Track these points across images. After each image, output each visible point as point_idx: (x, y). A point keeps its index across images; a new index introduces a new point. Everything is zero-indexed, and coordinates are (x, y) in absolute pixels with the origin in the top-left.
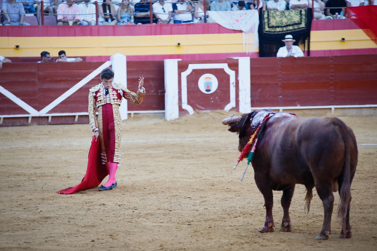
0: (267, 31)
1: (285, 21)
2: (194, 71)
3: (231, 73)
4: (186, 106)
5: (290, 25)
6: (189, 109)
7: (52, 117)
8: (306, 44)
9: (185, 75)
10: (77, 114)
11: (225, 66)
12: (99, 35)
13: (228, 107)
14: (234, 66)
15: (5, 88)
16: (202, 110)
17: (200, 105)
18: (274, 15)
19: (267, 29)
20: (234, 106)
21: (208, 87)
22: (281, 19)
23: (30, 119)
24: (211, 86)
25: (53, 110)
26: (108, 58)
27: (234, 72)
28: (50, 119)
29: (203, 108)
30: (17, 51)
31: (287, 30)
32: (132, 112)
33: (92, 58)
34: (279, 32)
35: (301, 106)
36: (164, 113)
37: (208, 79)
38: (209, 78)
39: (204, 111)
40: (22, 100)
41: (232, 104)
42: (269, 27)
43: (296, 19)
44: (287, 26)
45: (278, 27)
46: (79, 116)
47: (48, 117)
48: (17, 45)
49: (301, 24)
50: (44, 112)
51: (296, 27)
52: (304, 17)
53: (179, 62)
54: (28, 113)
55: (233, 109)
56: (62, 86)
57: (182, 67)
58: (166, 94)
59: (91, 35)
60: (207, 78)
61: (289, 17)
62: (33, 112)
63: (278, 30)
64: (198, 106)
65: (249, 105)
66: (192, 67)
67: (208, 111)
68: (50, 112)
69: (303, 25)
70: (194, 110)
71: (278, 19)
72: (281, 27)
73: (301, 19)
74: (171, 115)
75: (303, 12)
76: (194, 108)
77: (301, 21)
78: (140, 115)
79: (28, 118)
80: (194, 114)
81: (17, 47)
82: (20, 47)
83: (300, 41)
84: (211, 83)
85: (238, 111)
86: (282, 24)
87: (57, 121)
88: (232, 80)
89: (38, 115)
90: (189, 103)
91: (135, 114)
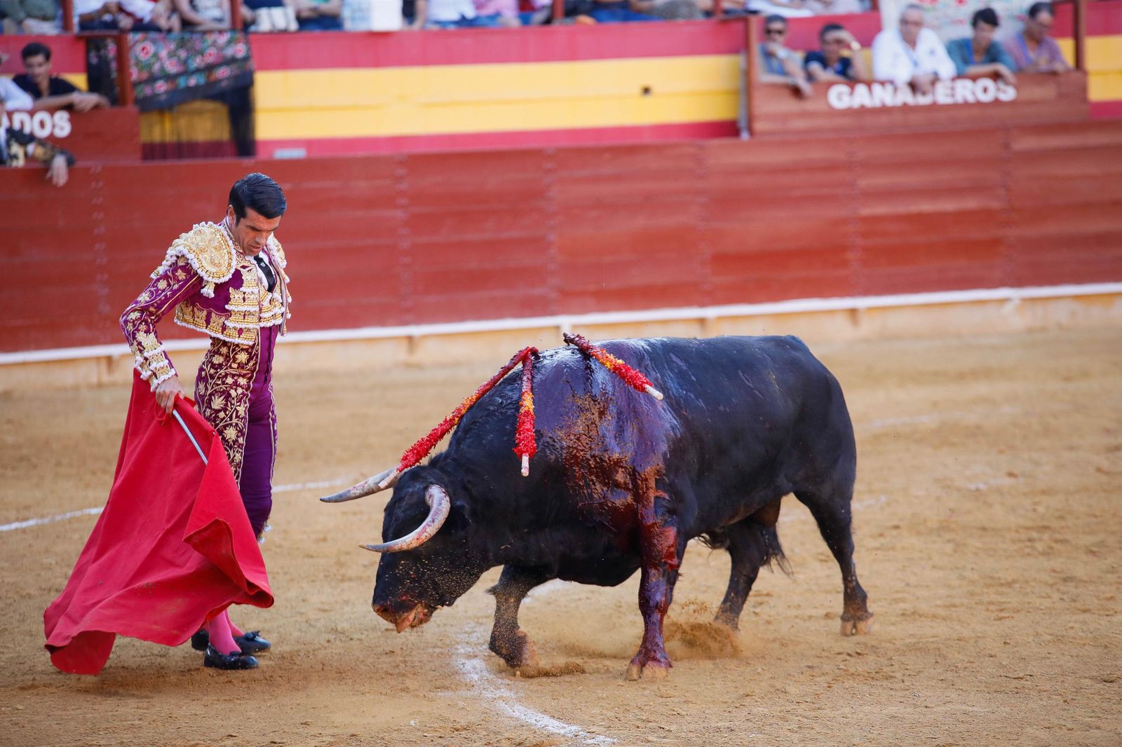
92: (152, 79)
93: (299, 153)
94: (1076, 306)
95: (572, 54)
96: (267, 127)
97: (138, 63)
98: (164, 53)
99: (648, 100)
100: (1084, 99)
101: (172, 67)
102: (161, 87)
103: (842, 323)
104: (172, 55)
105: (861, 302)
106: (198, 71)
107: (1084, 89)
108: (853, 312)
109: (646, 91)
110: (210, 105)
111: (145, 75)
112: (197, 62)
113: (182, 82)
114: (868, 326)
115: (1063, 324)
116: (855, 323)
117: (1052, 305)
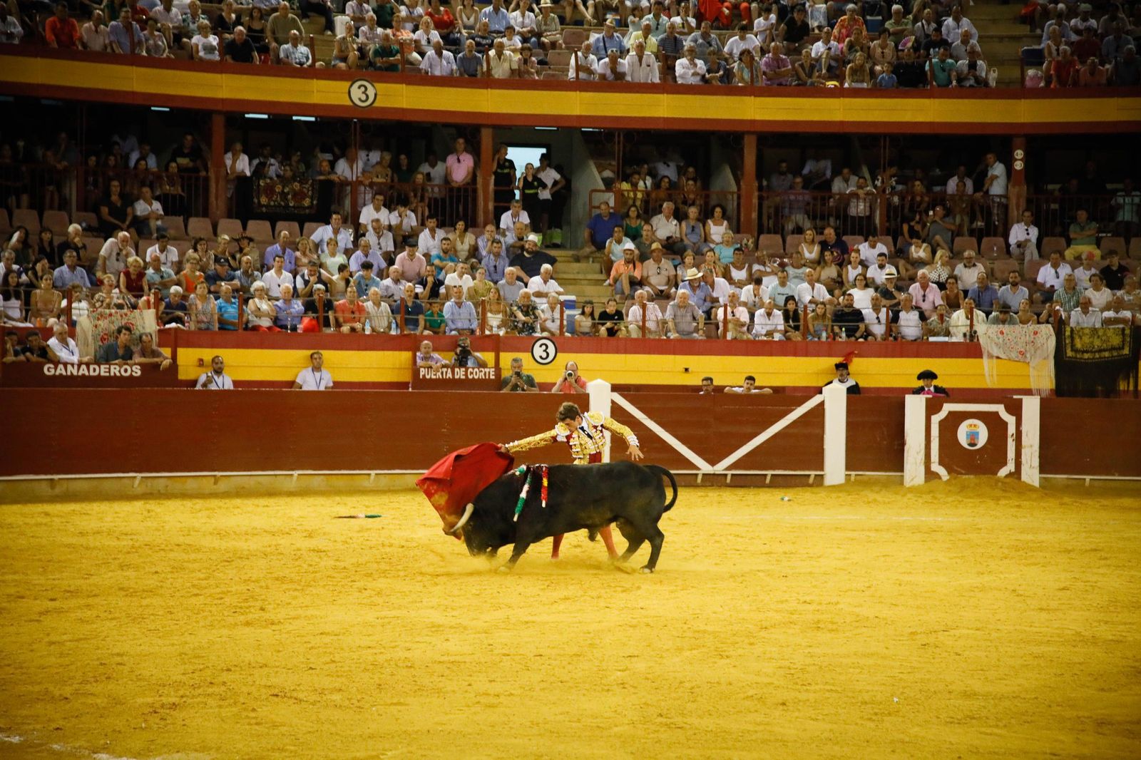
0: (1070, 357)
1: (1097, 343)
2: (950, 413)
3: (1010, 420)
4: (936, 467)
5: (1105, 350)
6: (942, 471)
7: (733, 475)
8: (1131, 381)
9: (936, 419)
10: (770, 473)
11: (1000, 409)
12: (806, 354)
13: (1003, 472)
14: (1015, 409)
15: (667, 431)
16: (962, 474)
17: (957, 467)
18: (1081, 333)
19: (1070, 353)
20: (1013, 470)
21: (971, 439)
22: (1091, 340)
23: (700, 478)
24: (978, 438)
25: (734, 466)
26: (819, 391)
27: (1013, 419)
28: (729, 478)
29: (963, 472)
30: (687, 375)
31: (1100, 358)
32: (853, 473)
33: (795, 389)
34: (1088, 359)
35: (1120, 475)
36: (903, 476)
37: (973, 428)
38: (975, 426)
39: (964, 477)
40: (690, 448)
41: (1010, 467)
42: (1072, 350)
43: (1116, 341)
44: (1100, 351)
45: (1087, 352)
46: (772, 475)
47: (726, 475)
48: (687, 367)
49: (1123, 348)
50: (720, 467)
51: (1115, 354)
52: (1128, 339)
53: (927, 399)
54: (698, 469)
55: (1010, 475)
56: (749, 430)
57: (932, 408)
58: (906, 448)
59: (795, 354)
60: (971, 425)
61: (1103, 338)
62: (704, 467)
63: (1086, 356)
64: (956, 468)
65: (1037, 471)
66: (948, 407)
67: (972, 476)
68: (729, 468)
69: (1126, 351)
70: (949, 473)
71: (1086, 340)
72: (1091, 352)
73: (1123, 341)
74: (912, 480)
75: (1128, 332)
76: (950, 470)
77: (1123, 344)
78: (865, 478)
79: (697, 475)
80: (948, 480)
81: (687, 370)
82: (690, 370)
83: (1121, 377)
84: (978, 433)
85: (1019, 478)
86: (1094, 348)
87: (740, 483)
88: (1012, 429)
89: (712, 472)
90: (941, 463)
91: (856, 475)
94: (169, 482)
100: (177, 379)
103: (44, 485)
105: (56, 477)
107: (176, 374)
108: (52, 480)
115: (162, 491)
116: (53, 487)
117: (156, 481)
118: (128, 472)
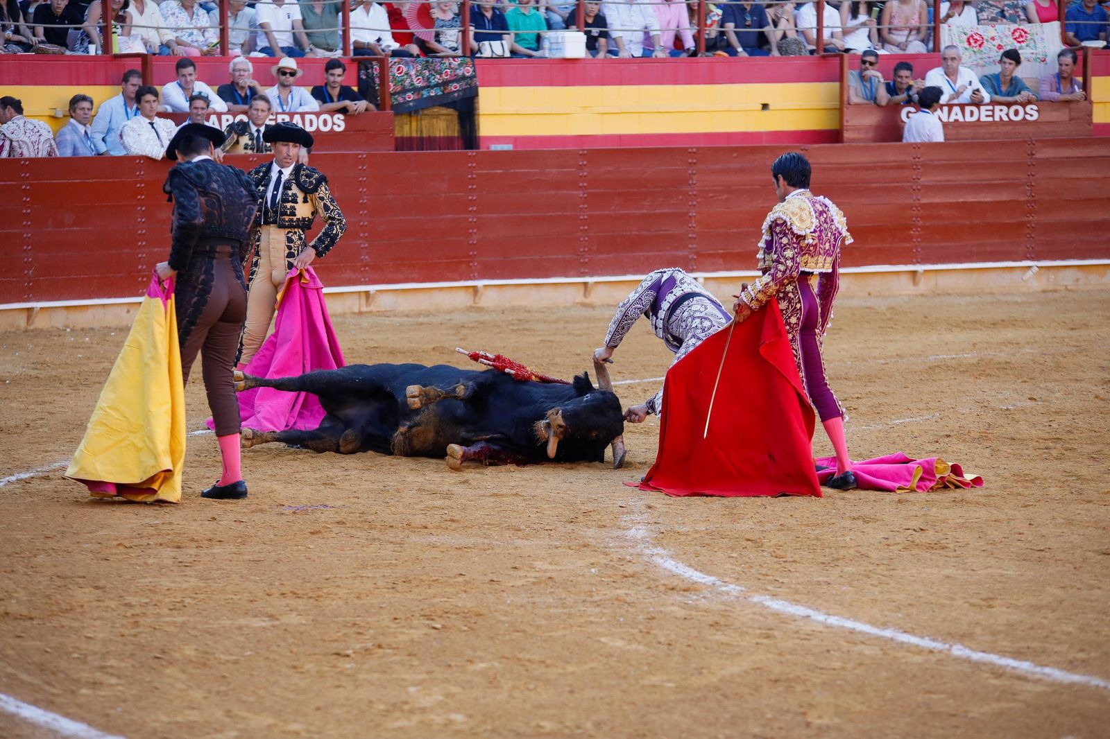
92: (404, 91)
93: (508, 147)
94: (1079, 274)
95: (711, 79)
96: (487, 127)
97: (394, 78)
98: (413, 72)
99: (766, 112)
100: (1090, 123)
101: (418, 84)
102: (410, 96)
103: (905, 281)
104: (419, 73)
105: (920, 268)
106: (437, 85)
107: (1090, 115)
108: (914, 273)
109: (765, 106)
110: (444, 111)
111: (399, 88)
112: (437, 79)
113: (425, 93)
114: (924, 285)
115: (1069, 288)
116: (915, 282)
117: (1061, 273)
118: (1021, 260)
